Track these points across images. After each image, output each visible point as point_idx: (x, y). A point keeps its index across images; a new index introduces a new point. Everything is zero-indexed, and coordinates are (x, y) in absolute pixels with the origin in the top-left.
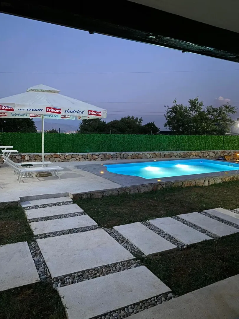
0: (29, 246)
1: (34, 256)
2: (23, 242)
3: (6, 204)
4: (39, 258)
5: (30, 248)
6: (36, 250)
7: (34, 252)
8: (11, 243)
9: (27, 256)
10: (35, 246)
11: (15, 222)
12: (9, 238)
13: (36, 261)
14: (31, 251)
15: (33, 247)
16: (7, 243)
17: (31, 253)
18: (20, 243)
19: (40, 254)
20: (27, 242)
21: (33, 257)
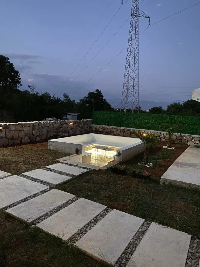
0: (191, 242)
1: (190, 257)
2: (187, 234)
3: (193, 186)
4: (193, 264)
5: (190, 245)
6: (196, 252)
7: (191, 253)
8: (176, 228)
9: (182, 254)
10: (197, 245)
11: (193, 207)
12: (177, 222)
13: (188, 265)
14: (190, 250)
15: (195, 246)
16: (172, 227)
17: (188, 253)
18: (185, 233)
19: (197, 259)
20: (191, 236)
21: (187, 258)
